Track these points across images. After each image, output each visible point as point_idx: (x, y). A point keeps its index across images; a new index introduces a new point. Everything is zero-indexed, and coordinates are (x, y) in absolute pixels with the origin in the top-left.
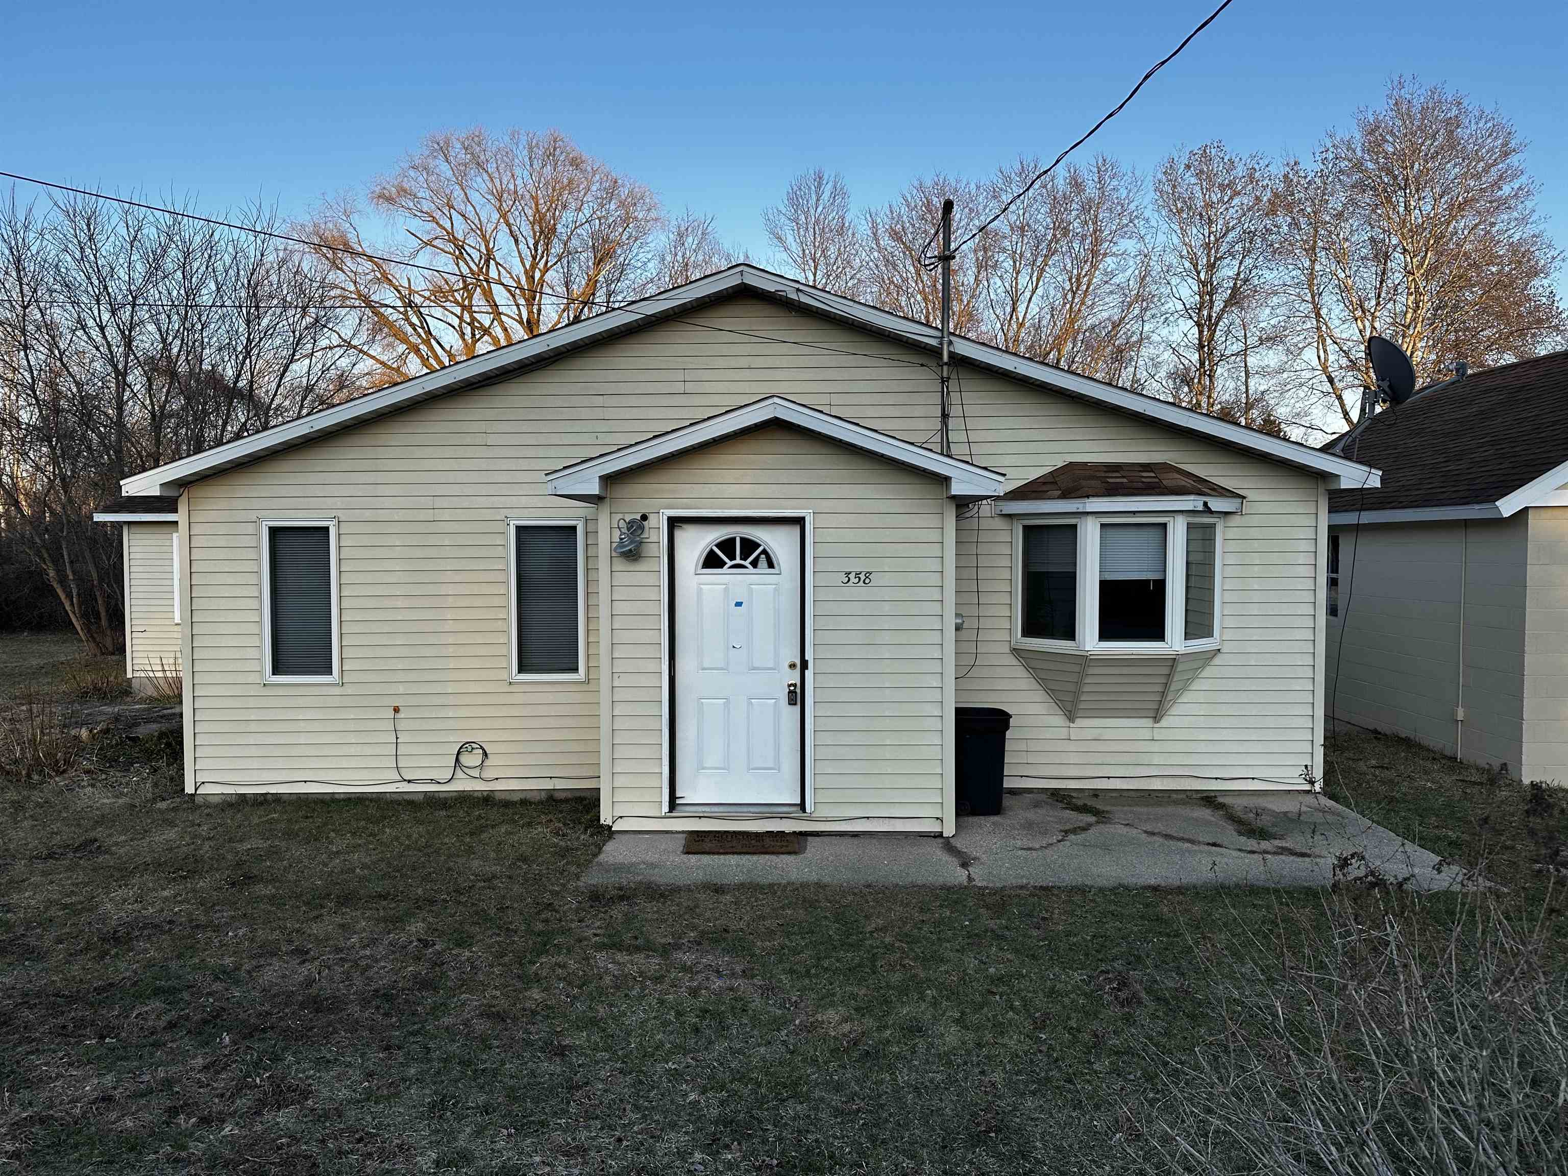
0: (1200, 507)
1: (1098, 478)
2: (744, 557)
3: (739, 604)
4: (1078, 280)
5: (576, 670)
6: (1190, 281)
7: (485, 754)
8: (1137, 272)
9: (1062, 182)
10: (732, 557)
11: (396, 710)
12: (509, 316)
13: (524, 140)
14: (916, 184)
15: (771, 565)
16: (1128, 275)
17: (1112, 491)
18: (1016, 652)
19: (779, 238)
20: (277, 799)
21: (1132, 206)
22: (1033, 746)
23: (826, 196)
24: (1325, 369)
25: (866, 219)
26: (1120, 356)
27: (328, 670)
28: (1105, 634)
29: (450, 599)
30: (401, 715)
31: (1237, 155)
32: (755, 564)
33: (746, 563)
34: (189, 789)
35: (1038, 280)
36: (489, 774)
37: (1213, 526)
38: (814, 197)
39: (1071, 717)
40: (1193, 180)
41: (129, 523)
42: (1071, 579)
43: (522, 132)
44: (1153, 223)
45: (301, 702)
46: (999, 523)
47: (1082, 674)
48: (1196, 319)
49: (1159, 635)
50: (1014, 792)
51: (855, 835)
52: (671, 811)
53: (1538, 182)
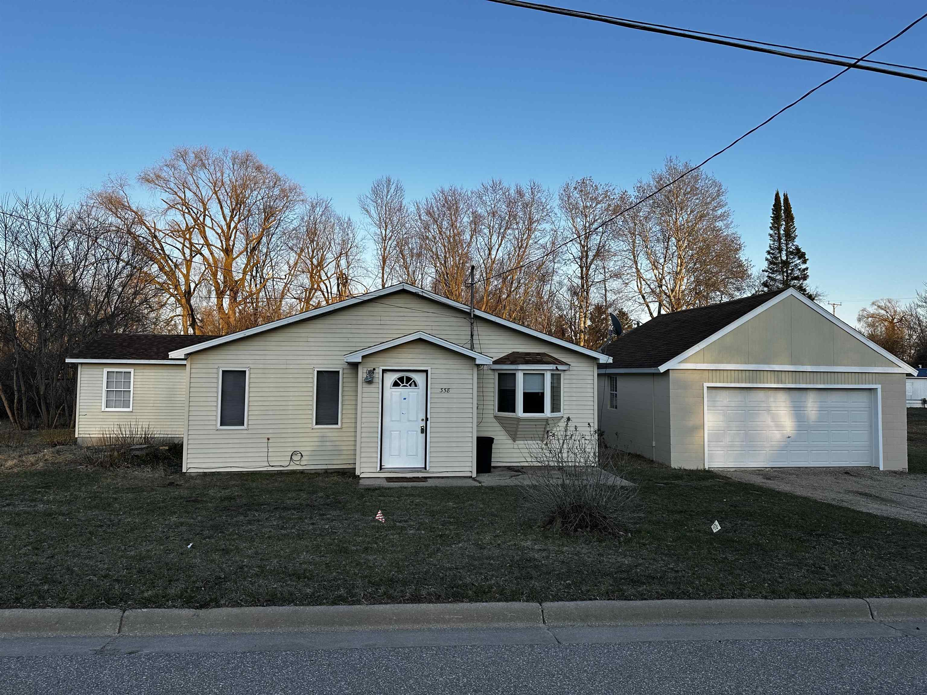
0: (555, 368)
1: (522, 358)
2: (407, 383)
3: (405, 399)
4: (522, 241)
5: (337, 424)
6: (576, 245)
7: (302, 456)
8: (551, 239)
9: (513, 192)
10: (403, 383)
11: (268, 439)
12: (216, 247)
13: (230, 154)
14: (440, 189)
15: (416, 386)
16: (546, 240)
17: (527, 362)
18: (496, 417)
19: (367, 211)
20: (219, 473)
21: (548, 207)
22: (501, 451)
23: (392, 191)
24: (640, 292)
25: (414, 205)
26: (544, 279)
27: (243, 424)
28: (525, 411)
29: (291, 397)
30: (270, 441)
31: (599, 183)
32: (410, 385)
33: (408, 385)
34: (184, 470)
35: (502, 240)
36: (303, 463)
37: (560, 374)
38: (386, 190)
39: (514, 441)
40: (578, 196)
41: (82, 364)
42: (514, 391)
43: (229, 150)
44: (559, 215)
45: (232, 436)
46: (490, 372)
47: (518, 425)
48: (579, 264)
49: (543, 411)
50: (495, 467)
51: (443, 477)
52: (380, 470)
53: (732, 210)
